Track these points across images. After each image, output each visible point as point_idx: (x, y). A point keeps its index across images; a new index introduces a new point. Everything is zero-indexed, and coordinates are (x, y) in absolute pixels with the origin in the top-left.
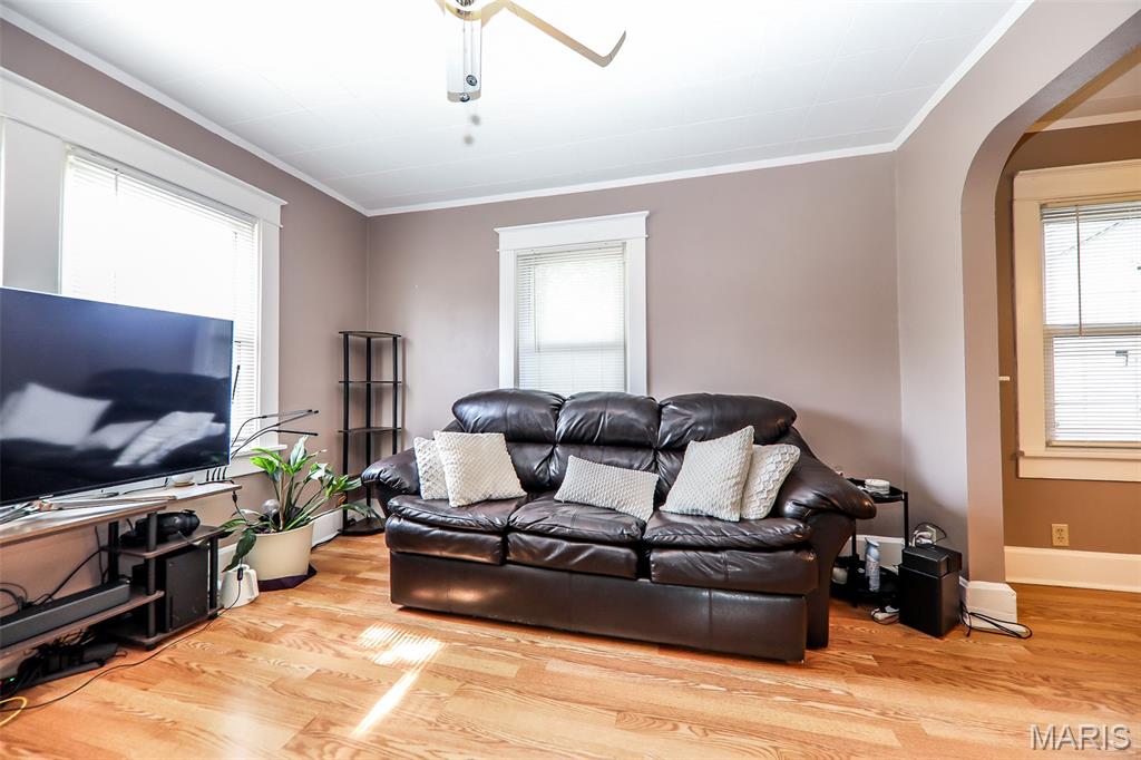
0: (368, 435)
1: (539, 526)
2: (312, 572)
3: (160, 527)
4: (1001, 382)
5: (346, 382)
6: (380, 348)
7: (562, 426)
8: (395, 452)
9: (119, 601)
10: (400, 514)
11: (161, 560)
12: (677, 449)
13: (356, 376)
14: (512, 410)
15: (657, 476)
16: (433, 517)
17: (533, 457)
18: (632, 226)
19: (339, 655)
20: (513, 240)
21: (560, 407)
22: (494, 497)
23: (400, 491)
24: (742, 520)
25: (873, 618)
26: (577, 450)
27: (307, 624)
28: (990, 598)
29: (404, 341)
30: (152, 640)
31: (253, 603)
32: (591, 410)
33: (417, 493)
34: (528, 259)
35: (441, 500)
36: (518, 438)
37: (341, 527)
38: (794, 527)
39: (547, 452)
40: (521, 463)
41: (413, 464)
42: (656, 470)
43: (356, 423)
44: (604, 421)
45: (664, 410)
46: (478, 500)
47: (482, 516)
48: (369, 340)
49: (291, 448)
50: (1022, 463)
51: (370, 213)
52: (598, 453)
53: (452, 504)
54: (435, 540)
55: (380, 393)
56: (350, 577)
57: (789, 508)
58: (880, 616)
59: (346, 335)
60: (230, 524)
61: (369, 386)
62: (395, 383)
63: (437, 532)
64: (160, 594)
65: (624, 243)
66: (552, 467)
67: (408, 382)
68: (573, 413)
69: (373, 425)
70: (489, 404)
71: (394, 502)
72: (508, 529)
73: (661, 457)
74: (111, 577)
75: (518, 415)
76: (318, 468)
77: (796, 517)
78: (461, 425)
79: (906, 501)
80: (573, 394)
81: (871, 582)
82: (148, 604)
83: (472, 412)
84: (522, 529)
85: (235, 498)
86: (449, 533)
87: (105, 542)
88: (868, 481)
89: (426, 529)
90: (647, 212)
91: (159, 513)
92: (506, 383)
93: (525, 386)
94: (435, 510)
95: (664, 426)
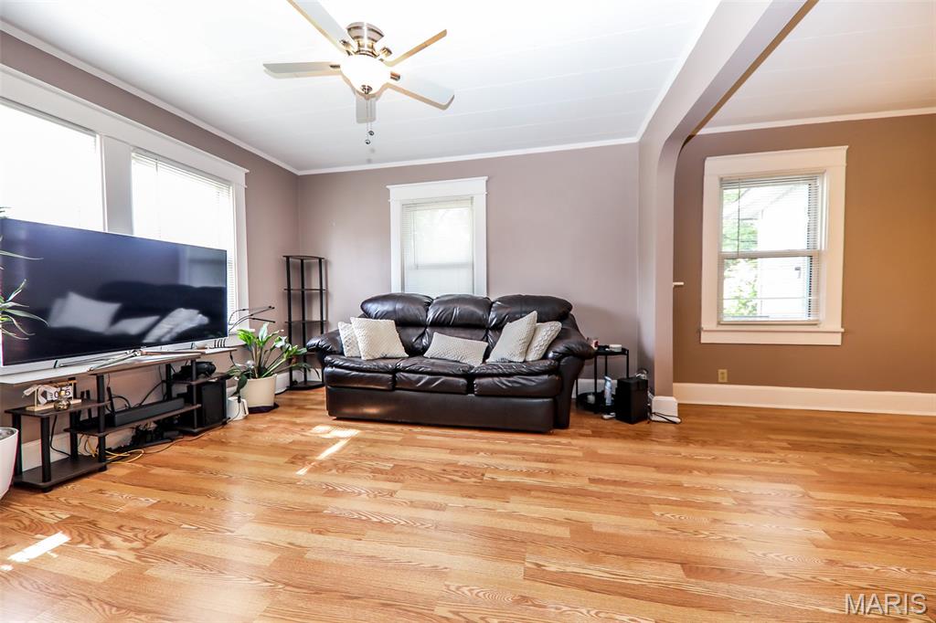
0: (304, 324)
1: (413, 368)
2: (276, 406)
3: (197, 369)
4: (676, 286)
5: (289, 290)
6: (310, 266)
7: (431, 316)
8: (322, 333)
9: (176, 409)
10: (332, 365)
11: (199, 386)
12: (498, 328)
13: (295, 285)
14: (399, 306)
15: (487, 344)
16: (352, 365)
17: (413, 334)
18: (477, 186)
19: (303, 435)
20: (399, 194)
21: (429, 304)
22: (388, 356)
23: (331, 353)
24: (525, 361)
25: (602, 418)
26: (439, 330)
27: (281, 425)
28: (665, 405)
29: (326, 262)
30: (196, 430)
31: (246, 418)
32: (448, 306)
33: (342, 354)
34: (409, 206)
35: (356, 357)
36: (403, 323)
37: (288, 385)
38: (549, 363)
39: (421, 331)
40: (404, 338)
41: (338, 338)
42: (487, 341)
43: (296, 317)
44: (456, 312)
45: (494, 305)
46: (378, 357)
47: (382, 363)
48: (302, 261)
49: (258, 331)
50: (702, 334)
51: (300, 173)
52: (452, 331)
53: (363, 358)
54: (354, 379)
55: (311, 297)
56: (300, 408)
57: (551, 355)
58: (606, 417)
59: (288, 258)
60: (232, 371)
61: (303, 293)
62: (321, 290)
63: (354, 373)
64: (199, 405)
65: (472, 198)
66: (424, 341)
67: (330, 289)
68: (437, 307)
69: (306, 319)
70: (385, 303)
71: (328, 358)
72: (395, 371)
73: (490, 332)
74: (168, 396)
75: (402, 309)
76: (280, 340)
77: (553, 358)
78: (367, 315)
79: (628, 355)
80: (439, 296)
81: (607, 401)
82: (193, 410)
83: (373, 308)
84: (404, 370)
85: (231, 357)
86: (362, 374)
87: (164, 378)
88: (611, 346)
89: (348, 372)
90: (486, 178)
91: (197, 360)
92: (396, 289)
93: (407, 292)
94: (354, 362)
95: (492, 315)
